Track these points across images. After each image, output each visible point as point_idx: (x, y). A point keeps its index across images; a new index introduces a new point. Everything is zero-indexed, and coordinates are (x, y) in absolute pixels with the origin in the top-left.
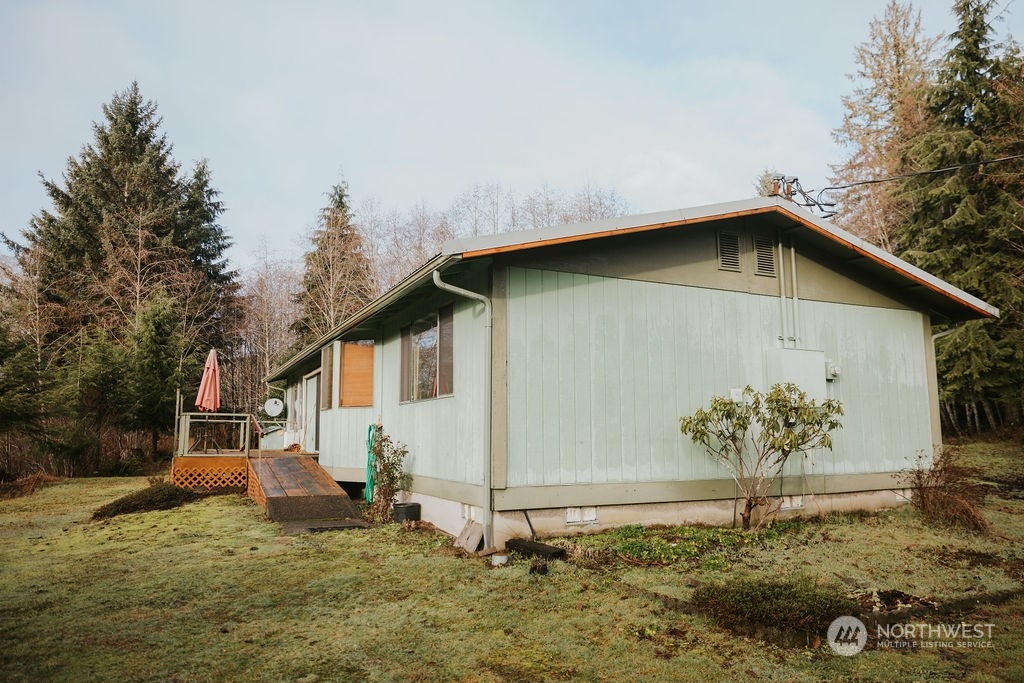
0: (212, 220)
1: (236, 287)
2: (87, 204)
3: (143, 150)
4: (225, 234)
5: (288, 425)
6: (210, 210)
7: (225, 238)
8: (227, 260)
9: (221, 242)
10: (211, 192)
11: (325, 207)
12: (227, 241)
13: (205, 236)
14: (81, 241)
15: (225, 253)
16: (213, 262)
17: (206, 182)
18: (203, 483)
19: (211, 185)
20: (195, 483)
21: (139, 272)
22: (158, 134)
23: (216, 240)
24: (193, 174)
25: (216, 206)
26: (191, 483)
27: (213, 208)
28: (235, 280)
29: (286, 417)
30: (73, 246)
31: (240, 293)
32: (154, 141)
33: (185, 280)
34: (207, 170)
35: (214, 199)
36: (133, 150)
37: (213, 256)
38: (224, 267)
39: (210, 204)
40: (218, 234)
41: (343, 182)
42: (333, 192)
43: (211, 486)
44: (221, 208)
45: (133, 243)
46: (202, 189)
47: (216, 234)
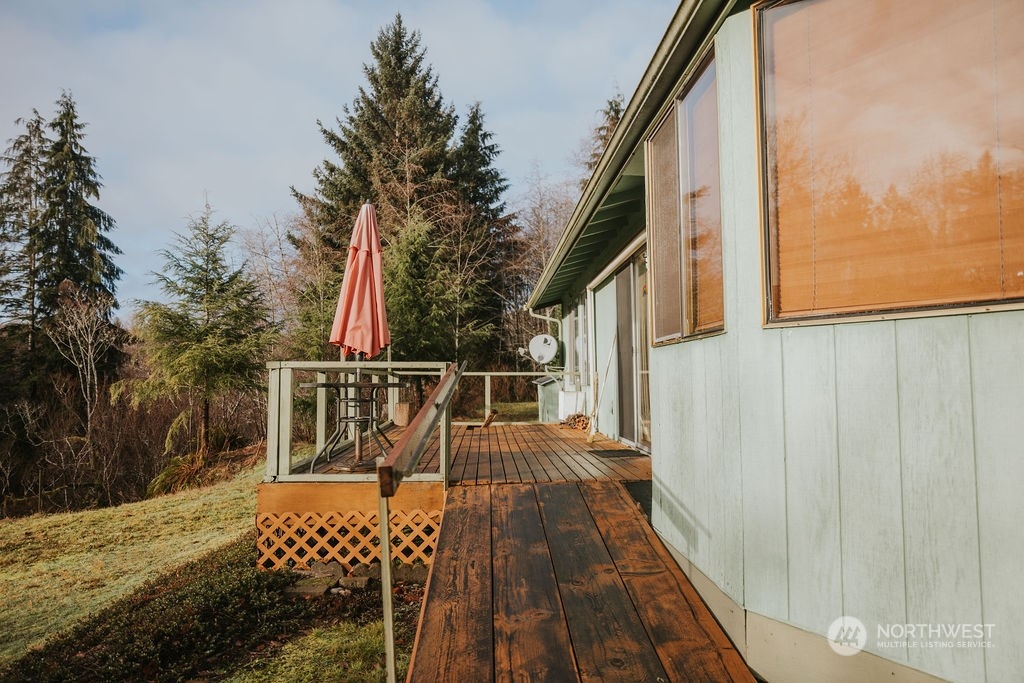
0: (488, 164)
1: (516, 229)
2: (359, 145)
3: (408, 82)
4: (501, 177)
5: (567, 378)
6: (485, 153)
7: (501, 180)
8: (505, 203)
9: (498, 186)
10: (485, 136)
11: (600, 126)
12: (504, 184)
13: (482, 180)
14: (356, 185)
15: (503, 196)
16: (492, 206)
17: (480, 125)
18: (333, 552)
19: (486, 128)
20: (312, 552)
21: (408, 210)
22: (424, 66)
23: (493, 183)
24: (468, 119)
25: (491, 149)
26: (301, 552)
27: (488, 152)
28: (514, 222)
29: (563, 364)
30: (349, 191)
31: (520, 236)
32: (420, 75)
33: (453, 214)
34: (481, 113)
35: (488, 142)
36: (399, 85)
37: (491, 200)
38: (502, 210)
39: (485, 148)
40: (494, 177)
41: (619, 95)
42: (607, 107)
43: (354, 561)
44: (496, 150)
45: (402, 179)
46: (477, 134)
47: (493, 177)
